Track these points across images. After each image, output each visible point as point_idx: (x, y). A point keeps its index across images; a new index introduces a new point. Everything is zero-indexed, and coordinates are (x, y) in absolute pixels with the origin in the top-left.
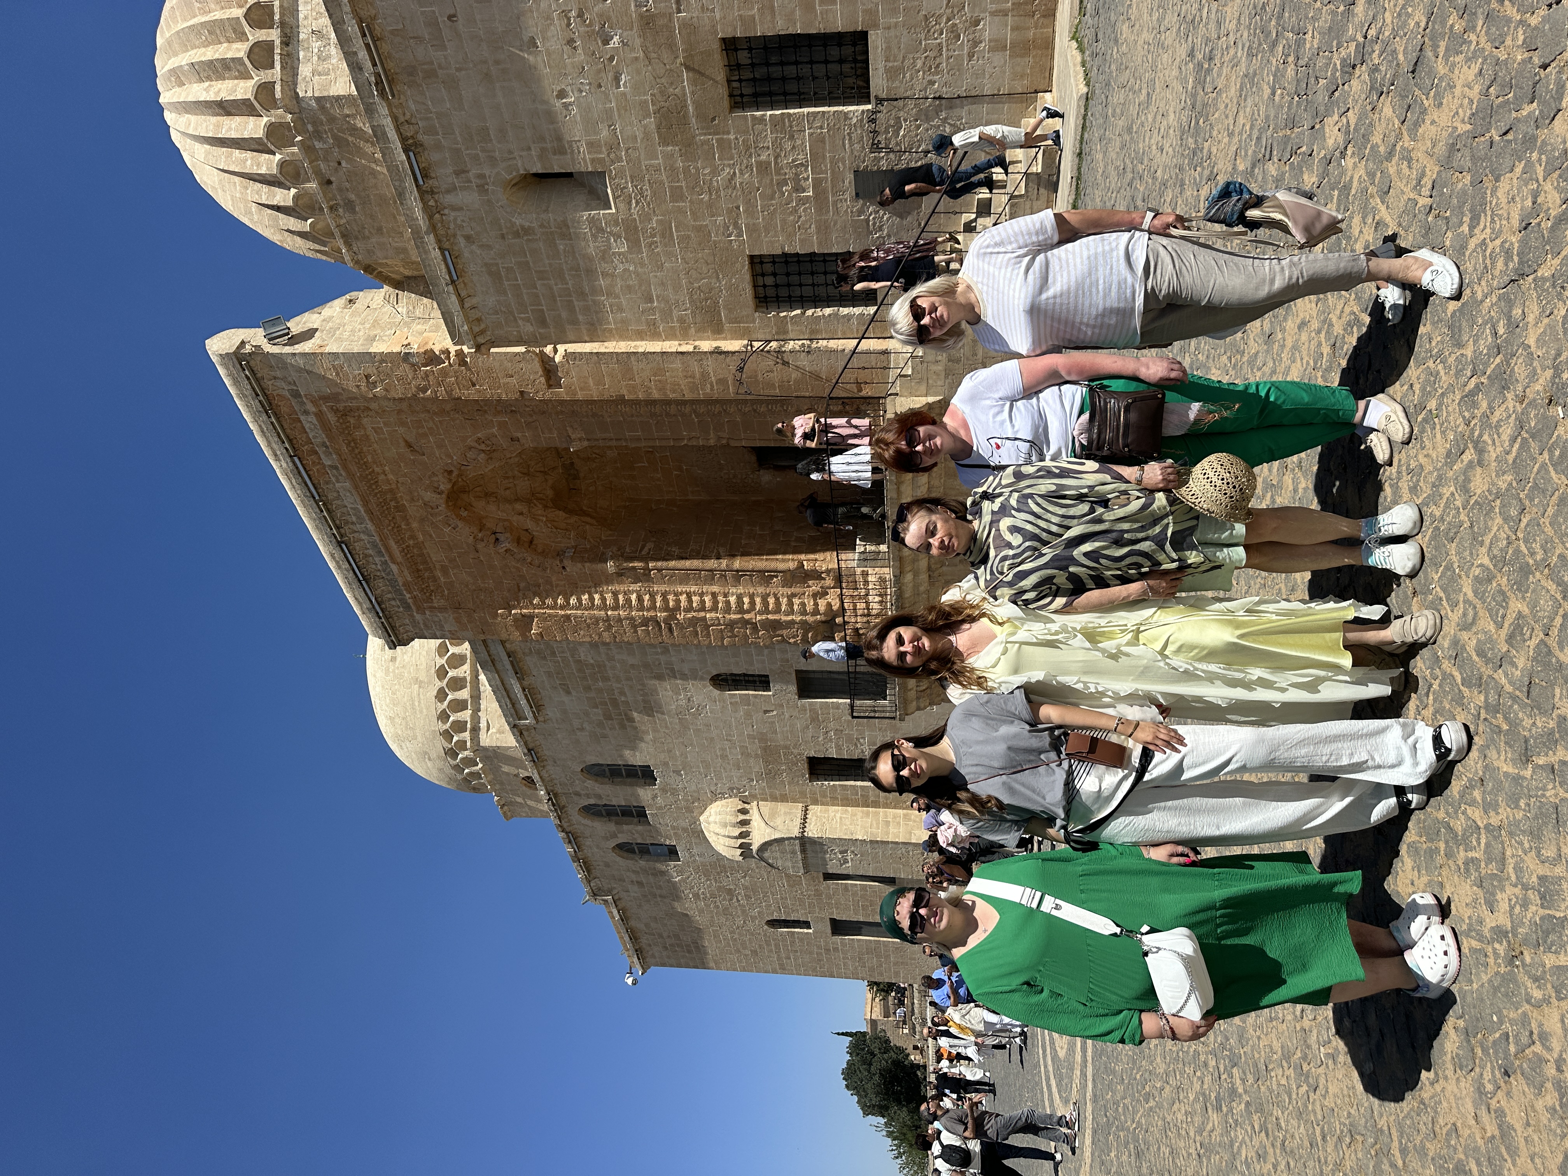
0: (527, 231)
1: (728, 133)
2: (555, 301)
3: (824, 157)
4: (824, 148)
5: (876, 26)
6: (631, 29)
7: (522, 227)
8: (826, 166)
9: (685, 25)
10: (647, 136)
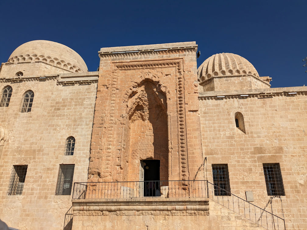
0: (229, 115)
1: (258, 162)
2: (211, 117)
3: (255, 184)
4: (257, 184)
5: (287, 197)
6: (279, 145)
7: (230, 114)
8: (253, 184)
9: (281, 156)
10: (256, 145)
